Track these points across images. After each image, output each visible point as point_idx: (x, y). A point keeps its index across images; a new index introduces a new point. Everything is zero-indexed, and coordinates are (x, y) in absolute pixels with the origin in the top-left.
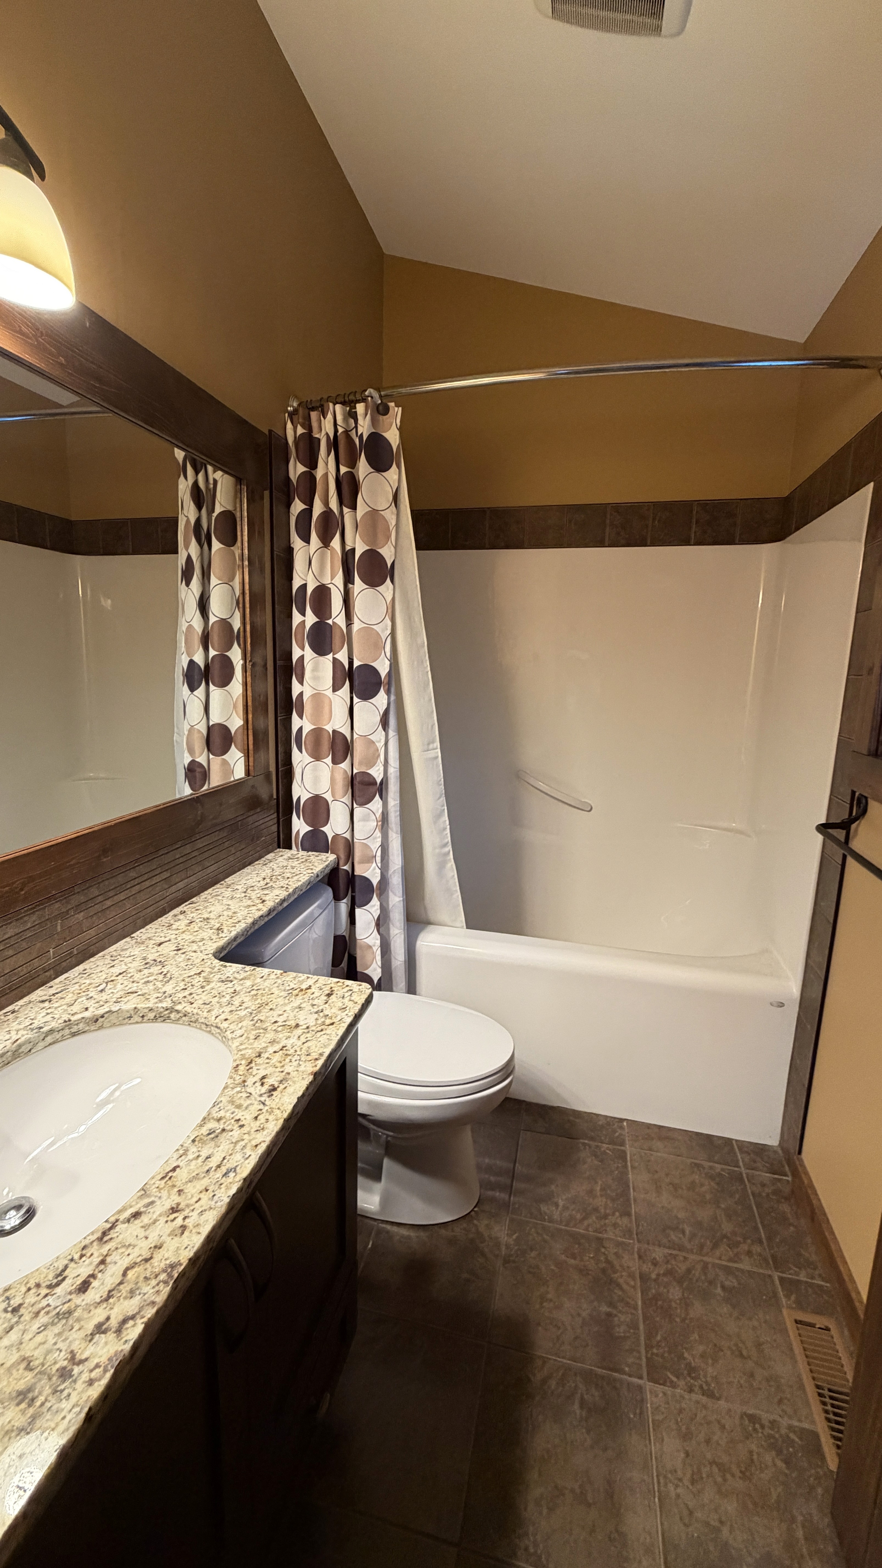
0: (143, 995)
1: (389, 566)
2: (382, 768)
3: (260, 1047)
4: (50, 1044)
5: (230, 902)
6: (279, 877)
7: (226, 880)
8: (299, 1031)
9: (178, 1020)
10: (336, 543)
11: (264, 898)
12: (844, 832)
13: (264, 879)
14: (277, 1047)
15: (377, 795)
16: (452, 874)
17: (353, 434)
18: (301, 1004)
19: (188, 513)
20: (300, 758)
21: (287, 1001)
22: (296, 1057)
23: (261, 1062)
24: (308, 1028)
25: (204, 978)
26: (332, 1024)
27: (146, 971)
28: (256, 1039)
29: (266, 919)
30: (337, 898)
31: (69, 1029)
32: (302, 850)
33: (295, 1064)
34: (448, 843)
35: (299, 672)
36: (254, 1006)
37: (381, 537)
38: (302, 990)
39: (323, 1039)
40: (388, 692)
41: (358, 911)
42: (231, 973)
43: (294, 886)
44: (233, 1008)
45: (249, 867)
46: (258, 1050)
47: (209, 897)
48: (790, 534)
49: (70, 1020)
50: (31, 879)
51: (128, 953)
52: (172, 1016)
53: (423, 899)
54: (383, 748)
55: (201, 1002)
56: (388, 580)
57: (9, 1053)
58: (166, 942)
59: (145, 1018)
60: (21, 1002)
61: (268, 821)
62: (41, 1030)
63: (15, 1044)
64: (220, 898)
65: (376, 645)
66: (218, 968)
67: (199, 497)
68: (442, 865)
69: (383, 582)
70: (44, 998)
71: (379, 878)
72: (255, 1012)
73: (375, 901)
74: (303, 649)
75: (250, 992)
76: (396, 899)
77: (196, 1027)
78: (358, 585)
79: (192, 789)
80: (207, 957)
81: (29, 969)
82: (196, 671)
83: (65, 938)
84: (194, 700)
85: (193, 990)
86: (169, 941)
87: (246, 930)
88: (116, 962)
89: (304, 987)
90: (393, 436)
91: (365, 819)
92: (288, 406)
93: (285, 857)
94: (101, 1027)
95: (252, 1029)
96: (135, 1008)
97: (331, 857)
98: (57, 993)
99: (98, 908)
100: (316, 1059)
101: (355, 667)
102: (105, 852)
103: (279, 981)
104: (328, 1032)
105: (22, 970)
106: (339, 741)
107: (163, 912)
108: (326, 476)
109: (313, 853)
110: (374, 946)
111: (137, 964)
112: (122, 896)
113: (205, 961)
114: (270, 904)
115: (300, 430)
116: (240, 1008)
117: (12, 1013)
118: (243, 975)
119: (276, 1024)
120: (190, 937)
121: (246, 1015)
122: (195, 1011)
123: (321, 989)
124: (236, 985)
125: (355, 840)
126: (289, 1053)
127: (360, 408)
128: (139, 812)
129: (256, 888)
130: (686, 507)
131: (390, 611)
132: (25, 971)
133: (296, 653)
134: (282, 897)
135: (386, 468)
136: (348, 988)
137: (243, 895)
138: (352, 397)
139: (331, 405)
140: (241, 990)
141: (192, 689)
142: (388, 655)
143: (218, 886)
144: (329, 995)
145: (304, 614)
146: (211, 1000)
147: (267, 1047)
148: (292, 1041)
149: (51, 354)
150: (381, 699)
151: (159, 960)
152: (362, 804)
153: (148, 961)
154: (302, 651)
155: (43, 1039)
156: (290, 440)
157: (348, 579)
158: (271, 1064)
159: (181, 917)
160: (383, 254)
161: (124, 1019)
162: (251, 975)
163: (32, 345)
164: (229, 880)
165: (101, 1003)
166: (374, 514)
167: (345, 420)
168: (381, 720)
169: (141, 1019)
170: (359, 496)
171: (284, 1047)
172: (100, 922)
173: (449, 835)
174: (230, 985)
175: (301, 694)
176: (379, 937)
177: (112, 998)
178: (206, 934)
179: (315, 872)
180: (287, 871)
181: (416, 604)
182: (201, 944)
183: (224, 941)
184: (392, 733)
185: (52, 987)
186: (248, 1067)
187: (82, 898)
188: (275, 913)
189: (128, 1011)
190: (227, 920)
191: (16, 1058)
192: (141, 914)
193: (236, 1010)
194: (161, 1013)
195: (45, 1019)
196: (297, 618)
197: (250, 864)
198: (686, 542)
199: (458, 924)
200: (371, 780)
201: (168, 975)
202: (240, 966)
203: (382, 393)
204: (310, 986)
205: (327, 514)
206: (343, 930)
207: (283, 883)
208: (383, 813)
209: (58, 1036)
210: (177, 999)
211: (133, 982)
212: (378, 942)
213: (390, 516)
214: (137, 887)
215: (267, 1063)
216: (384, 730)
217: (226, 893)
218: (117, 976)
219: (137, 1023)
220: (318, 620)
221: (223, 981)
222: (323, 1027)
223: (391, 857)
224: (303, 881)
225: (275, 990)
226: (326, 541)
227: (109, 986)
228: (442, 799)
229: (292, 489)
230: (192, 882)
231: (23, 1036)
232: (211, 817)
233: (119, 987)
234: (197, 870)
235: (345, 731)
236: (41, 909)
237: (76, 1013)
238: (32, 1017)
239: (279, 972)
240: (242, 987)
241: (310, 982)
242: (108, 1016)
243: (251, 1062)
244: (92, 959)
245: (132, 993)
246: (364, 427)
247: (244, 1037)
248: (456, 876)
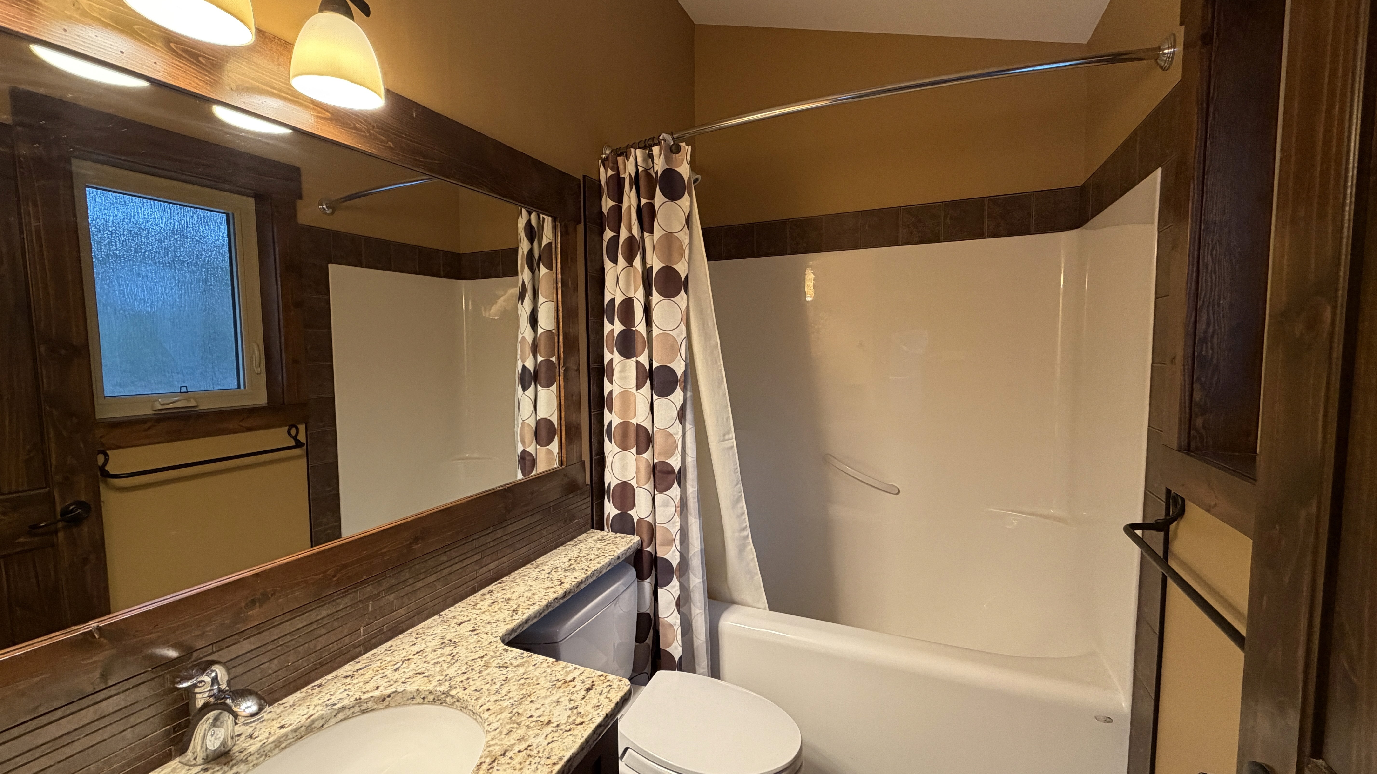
0: (428, 677)
1: (683, 279)
2: (680, 458)
3: (509, 744)
4: (341, 721)
5: (533, 583)
6: (583, 559)
7: (537, 560)
8: (549, 729)
9: (452, 704)
10: (637, 262)
11: (563, 580)
12: (1162, 534)
13: (570, 560)
14: (523, 746)
15: (676, 483)
16: (752, 557)
17: (651, 172)
18: (560, 697)
19: (524, 247)
20: (610, 448)
21: (548, 694)
22: (537, 760)
23: (503, 762)
24: (558, 726)
25: (486, 662)
26: (581, 724)
27: (440, 651)
28: (507, 734)
29: (562, 601)
30: (641, 577)
31: (359, 706)
32: (612, 531)
33: (533, 767)
34: (746, 526)
35: (609, 373)
36: (517, 696)
37: (675, 255)
38: (565, 682)
39: (568, 740)
40: (684, 390)
41: (660, 590)
42: (510, 658)
43: (593, 569)
44: (499, 697)
45: (561, 548)
46: (505, 747)
47: (518, 577)
48: (1088, 221)
49: (360, 699)
50: (345, 566)
51: (431, 631)
52: (448, 699)
53: (726, 579)
54: (681, 440)
55: (474, 688)
56: (683, 290)
57: (303, 729)
58: (466, 621)
59: (426, 700)
60: (329, 677)
61: (583, 505)
62: (334, 707)
63: (309, 720)
64: (526, 578)
65: (673, 349)
66: (500, 652)
67: (532, 233)
68: (741, 549)
69: (678, 293)
70: (349, 673)
71: (678, 561)
72: (516, 703)
73: (675, 583)
74: (612, 353)
75: (519, 681)
76: (697, 580)
77: (466, 713)
78: (656, 297)
79: (523, 475)
80: (495, 639)
81: (340, 645)
82: (527, 374)
83: (375, 617)
84: (525, 398)
85: (471, 674)
86: (469, 620)
87: (539, 613)
88: (418, 640)
89: (568, 679)
90: (684, 170)
91: (666, 505)
92: (602, 154)
93: (595, 538)
94: (388, 706)
95: (508, 723)
96: (418, 690)
97: (635, 539)
98: (360, 669)
99: (409, 589)
100: (554, 764)
101: (654, 368)
102: (416, 540)
103: (549, 671)
104: (575, 732)
105: (333, 647)
106: (642, 435)
107: (474, 591)
108: (629, 207)
109: (621, 535)
110: (675, 625)
111: (435, 643)
112: (433, 578)
113: (492, 644)
114: (567, 586)
115: (610, 172)
116: (505, 698)
117: (318, 687)
118: (520, 661)
119: (531, 719)
120: (489, 617)
121: (508, 706)
122: (466, 698)
123: (583, 683)
124: (510, 672)
125: (657, 524)
126: (532, 753)
127: (656, 150)
128: (454, 502)
129: (560, 569)
130: (978, 203)
131: (685, 318)
132: (336, 648)
133: (607, 356)
134: (579, 580)
135: (680, 197)
136: (608, 683)
137: (547, 575)
138: (651, 142)
139: (633, 150)
140: (512, 678)
141: (524, 389)
142: (684, 357)
143: (529, 566)
144: (588, 690)
145: (613, 324)
146: (482, 687)
147: (514, 744)
148: (538, 740)
149: (382, 141)
150: (678, 396)
151: (453, 641)
152: (662, 491)
153: (445, 640)
154: (611, 356)
155: (335, 716)
156: (603, 182)
157: (648, 293)
158: (511, 765)
159: (488, 596)
160: (694, 24)
161: (408, 700)
162: (527, 661)
163: (364, 136)
164: (539, 561)
165: (392, 682)
166: (669, 237)
167: (645, 160)
168: (678, 414)
169: (422, 700)
170: (656, 221)
171: (529, 746)
172: (410, 602)
173: (747, 519)
174: (504, 671)
175: (611, 393)
176: (679, 616)
177: (402, 678)
178: (502, 614)
179: (616, 554)
180: (593, 552)
181: (709, 312)
182: (494, 625)
183: (515, 624)
184: (689, 426)
185: (358, 662)
186: (490, 767)
187: (393, 581)
188: (572, 594)
189: (411, 693)
190: (524, 602)
191: (309, 733)
192: (451, 594)
193: (501, 700)
194: (439, 696)
195: (341, 696)
196: (608, 327)
197: (561, 545)
198: (981, 236)
199: (762, 606)
200: (670, 469)
201: (456, 658)
202: (520, 651)
203: (675, 136)
204: (574, 678)
205: (631, 239)
206: (647, 607)
207: (584, 565)
208: (681, 498)
209: (348, 713)
210: (454, 683)
211: (425, 662)
212: (679, 621)
213: (684, 237)
214: (448, 570)
215: (509, 764)
216: (681, 423)
217: (534, 573)
218: (414, 655)
219: (419, 704)
220: (625, 328)
221: (499, 667)
222: (572, 726)
223: (690, 540)
224: (603, 563)
225: (542, 681)
226: (630, 260)
227: (404, 665)
228: (739, 486)
229: (604, 219)
230: (505, 561)
231: (318, 711)
232: (522, 504)
233: (413, 666)
234: (508, 551)
235: (647, 425)
236: (354, 592)
237: (368, 691)
238: (332, 693)
239: (552, 660)
240: (514, 674)
241: (576, 673)
242: (394, 696)
243: (494, 761)
244: (401, 636)
245: (419, 673)
246: (659, 165)
247: (498, 731)
248: (756, 558)
